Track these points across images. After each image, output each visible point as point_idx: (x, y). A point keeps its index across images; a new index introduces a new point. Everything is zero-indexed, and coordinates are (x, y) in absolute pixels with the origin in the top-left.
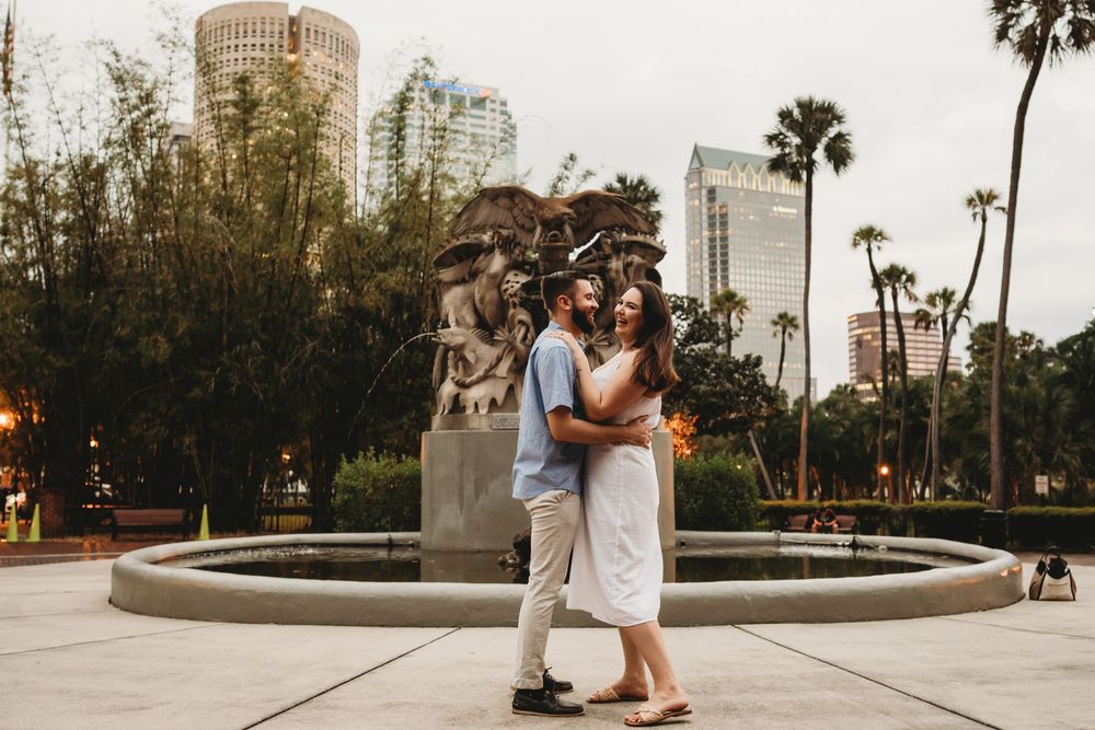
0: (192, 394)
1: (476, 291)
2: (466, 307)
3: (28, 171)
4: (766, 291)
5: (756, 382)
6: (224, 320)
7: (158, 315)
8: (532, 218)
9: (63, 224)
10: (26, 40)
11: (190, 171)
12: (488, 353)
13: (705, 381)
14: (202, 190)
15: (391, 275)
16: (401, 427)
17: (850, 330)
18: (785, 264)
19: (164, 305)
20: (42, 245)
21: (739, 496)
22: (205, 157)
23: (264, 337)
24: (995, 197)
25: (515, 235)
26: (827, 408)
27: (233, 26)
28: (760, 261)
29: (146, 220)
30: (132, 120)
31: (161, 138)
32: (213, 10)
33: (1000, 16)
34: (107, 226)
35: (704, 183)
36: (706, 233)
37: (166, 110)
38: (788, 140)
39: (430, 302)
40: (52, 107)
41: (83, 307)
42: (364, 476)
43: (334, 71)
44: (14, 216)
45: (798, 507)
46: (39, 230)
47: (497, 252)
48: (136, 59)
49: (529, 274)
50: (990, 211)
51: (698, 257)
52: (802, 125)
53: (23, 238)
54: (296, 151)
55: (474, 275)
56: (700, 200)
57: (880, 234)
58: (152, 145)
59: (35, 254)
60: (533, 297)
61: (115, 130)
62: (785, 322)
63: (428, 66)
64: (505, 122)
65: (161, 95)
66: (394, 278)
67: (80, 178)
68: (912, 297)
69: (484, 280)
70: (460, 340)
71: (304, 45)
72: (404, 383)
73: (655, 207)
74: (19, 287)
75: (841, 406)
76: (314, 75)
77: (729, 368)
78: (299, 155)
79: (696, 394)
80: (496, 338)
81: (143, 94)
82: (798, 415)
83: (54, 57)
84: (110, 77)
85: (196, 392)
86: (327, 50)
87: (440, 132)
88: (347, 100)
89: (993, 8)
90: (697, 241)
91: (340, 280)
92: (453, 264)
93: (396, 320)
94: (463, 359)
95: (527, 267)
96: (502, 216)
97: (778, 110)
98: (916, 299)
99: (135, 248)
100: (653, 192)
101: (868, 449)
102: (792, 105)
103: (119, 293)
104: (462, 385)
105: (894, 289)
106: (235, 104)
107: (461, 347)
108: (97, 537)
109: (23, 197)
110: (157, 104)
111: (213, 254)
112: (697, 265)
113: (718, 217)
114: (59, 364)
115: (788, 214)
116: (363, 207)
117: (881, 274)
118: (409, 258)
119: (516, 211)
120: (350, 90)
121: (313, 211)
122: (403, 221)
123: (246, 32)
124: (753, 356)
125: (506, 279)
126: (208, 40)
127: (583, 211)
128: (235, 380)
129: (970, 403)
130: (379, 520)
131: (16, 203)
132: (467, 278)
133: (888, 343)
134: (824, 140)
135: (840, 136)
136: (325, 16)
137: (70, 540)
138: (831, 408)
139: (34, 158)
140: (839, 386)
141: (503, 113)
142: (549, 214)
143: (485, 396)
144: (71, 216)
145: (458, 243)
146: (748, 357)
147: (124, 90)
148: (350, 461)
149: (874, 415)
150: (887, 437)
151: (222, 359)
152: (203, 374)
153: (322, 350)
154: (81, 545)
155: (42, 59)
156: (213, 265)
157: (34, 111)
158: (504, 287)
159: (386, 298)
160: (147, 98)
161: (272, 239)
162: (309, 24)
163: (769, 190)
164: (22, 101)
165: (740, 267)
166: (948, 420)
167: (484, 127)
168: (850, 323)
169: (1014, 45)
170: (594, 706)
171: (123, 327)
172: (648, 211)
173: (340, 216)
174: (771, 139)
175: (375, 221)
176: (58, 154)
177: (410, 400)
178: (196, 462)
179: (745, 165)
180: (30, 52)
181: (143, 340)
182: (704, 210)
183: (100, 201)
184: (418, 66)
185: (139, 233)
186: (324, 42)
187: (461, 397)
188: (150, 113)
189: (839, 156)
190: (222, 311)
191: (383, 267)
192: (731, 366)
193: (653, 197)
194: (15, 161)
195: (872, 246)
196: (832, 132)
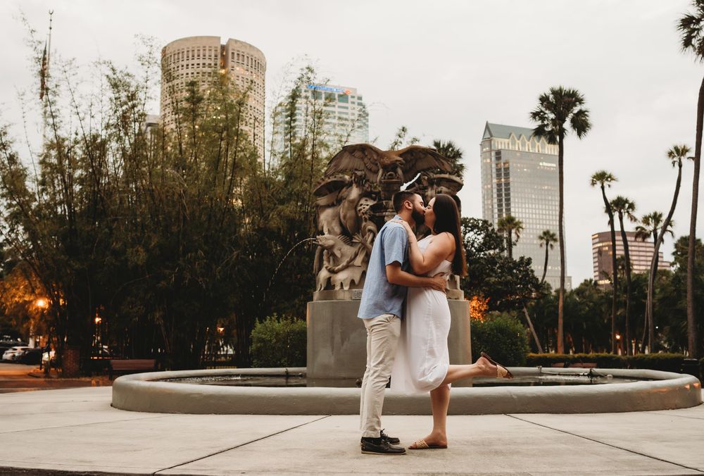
0: (160, 285)
1: (341, 211)
2: (335, 221)
3: (58, 145)
4: (536, 219)
5: (528, 275)
6: (180, 236)
7: (139, 234)
8: (377, 164)
9: (79, 178)
10: (57, 62)
11: (158, 143)
12: (349, 250)
13: (494, 275)
14: (166, 154)
15: (287, 207)
16: (294, 306)
17: (593, 244)
18: (549, 200)
19: (142, 228)
20: (66, 191)
21: (515, 344)
22: (168, 134)
23: (206, 248)
24: (687, 151)
25: (365, 175)
26: (578, 294)
27: (185, 53)
28: (532, 199)
29: (131, 174)
30: (123, 111)
31: (141, 122)
32: (173, 43)
33: (686, 30)
34: (107, 179)
35: (493, 148)
36: (495, 181)
37: (144, 104)
38: (546, 116)
39: (313, 225)
40: (73, 104)
41: (92, 230)
42: (270, 331)
43: (249, 79)
44: (49, 173)
45: (557, 357)
46: (65, 182)
47: (354, 185)
48: (125, 72)
49: (375, 200)
50: (684, 160)
51: (490, 196)
52: (555, 106)
53: (54, 187)
54: (226, 128)
55: (339, 201)
56: (491, 159)
57: (610, 177)
58: (135, 127)
59: (62, 197)
60: (377, 214)
61: (112, 117)
62: (547, 237)
63: (310, 73)
64: (360, 110)
65: (141, 95)
66: (289, 209)
67: (90, 148)
68: (633, 219)
69: (346, 204)
70: (331, 242)
71: (230, 64)
72: (296, 278)
73: (459, 162)
74: (52, 218)
75: (587, 293)
76: (237, 82)
77: (509, 265)
78: (228, 130)
79: (487, 284)
80: (354, 241)
81: (130, 95)
82: (557, 298)
83: (74, 72)
84: (109, 84)
85: (163, 283)
86: (245, 66)
87: (318, 115)
88: (258, 98)
89: (681, 25)
90: (489, 186)
91: (254, 211)
92: (326, 194)
93: (291, 236)
94: (333, 255)
95: (374, 195)
96: (357, 163)
97: (539, 97)
98: (635, 220)
99: (124, 192)
100: (458, 151)
101: (606, 321)
102: (548, 92)
103: (114, 221)
104: (332, 272)
105: (620, 213)
106: (187, 100)
107: (332, 247)
108: (100, 377)
109: (54, 161)
110: (138, 100)
111: (174, 195)
112: (489, 202)
113: (503, 170)
114: (77, 266)
115: (550, 167)
116: (269, 164)
117: (611, 204)
118: (299, 196)
119: (366, 160)
120: (260, 92)
121: (238, 167)
122: (295, 172)
123: (193, 56)
124: (526, 258)
125: (361, 203)
126: (169, 61)
127: (409, 159)
128: (188, 276)
129: (674, 288)
130: (280, 360)
131: (50, 165)
132: (335, 203)
133: (617, 252)
134: (571, 115)
135: (581, 113)
136: (244, 44)
137: (83, 379)
138: (580, 295)
139: (62, 137)
140: (586, 280)
141: (360, 104)
142: (387, 161)
143: (347, 278)
144: (84, 173)
145: (329, 181)
146: (522, 258)
147: (118, 92)
148: (261, 322)
149: (610, 298)
150: (618, 313)
151: (179, 262)
152: (167, 272)
153: (242, 256)
154: (91, 382)
155: (67, 74)
156: (173, 202)
157: (62, 107)
158: (359, 208)
159: (284, 222)
160: (132, 97)
161: (211, 185)
162: (233, 50)
163: (537, 151)
164: (55, 101)
165: (518, 202)
166: (659, 300)
167: (347, 114)
168: (593, 239)
169: (695, 49)
170: (413, 451)
171: (117, 243)
172: (455, 165)
173: (254, 170)
174: (535, 115)
175: (276, 173)
176: (77, 134)
177: (300, 289)
178: (163, 329)
179: (520, 136)
180: (60, 70)
181: (129, 250)
182: (494, 165)
183: (102, 162)
184: (304, 73)
185: (127, 183)
186: (243, 61)
187: (332, 279)
188: (134, 106)
189: (581, 125)
190: (179, 231)
191: (282, 202)
192: (511, 264)
193: (458, 155)
194: (50, 139)
195: (604, 184)
196: (576, 110)
